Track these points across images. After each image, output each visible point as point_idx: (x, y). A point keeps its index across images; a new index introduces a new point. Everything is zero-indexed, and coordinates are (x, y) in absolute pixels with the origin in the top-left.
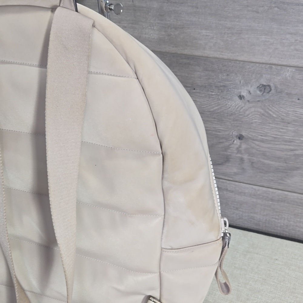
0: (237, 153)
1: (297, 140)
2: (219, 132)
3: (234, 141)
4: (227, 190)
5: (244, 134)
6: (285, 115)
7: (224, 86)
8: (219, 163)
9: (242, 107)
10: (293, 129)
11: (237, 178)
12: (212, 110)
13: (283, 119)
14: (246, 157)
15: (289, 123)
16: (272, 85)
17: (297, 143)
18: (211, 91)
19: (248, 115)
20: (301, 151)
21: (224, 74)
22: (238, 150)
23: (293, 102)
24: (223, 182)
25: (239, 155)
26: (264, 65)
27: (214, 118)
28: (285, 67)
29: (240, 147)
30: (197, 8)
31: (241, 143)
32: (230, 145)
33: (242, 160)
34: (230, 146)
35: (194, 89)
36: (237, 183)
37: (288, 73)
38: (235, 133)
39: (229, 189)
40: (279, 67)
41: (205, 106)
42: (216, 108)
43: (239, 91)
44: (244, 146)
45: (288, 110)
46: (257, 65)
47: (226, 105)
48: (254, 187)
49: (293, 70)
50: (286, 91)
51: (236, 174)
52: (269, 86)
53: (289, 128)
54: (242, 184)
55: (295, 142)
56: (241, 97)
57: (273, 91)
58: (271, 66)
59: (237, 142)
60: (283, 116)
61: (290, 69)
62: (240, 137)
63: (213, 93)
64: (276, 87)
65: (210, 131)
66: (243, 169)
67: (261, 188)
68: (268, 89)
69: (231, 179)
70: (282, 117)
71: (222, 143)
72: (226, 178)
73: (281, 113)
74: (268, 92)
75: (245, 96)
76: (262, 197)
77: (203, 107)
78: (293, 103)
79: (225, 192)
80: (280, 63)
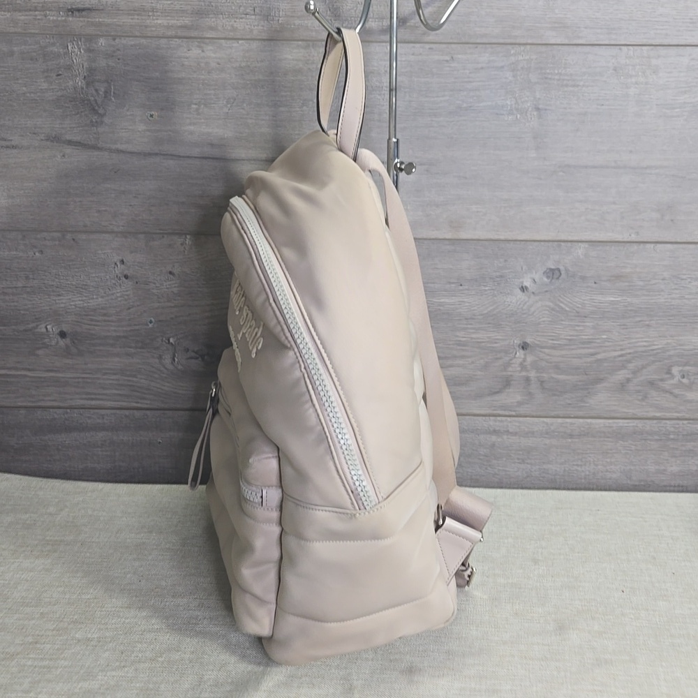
0: (520, 372)
1: (598, 339)
2: (496, 343)
3: (516, 353)
4: (508, 432)
5: (528, 340)
6: (580, 306)
7: (501, 276)
8: (496, 390)
9: (526, 303)
10: (592, 324)
11: (522, 410)
12: (486, 312)
13: (578, 313)
14: (532, 374)
15: (586, 317)
16: (562, 268)
17: (598, 343)
18: (484, 286)
19: (534, 312)
20: (604, 354)
21: (501, 260)
22: (523, 366)
23: (588, 287)
24: (502, 421)
25: (524, 374)
26: (551, 243)
27: (489, 323)
28: (576, 244)
29: (524, 360)
30: (466, 178)
31: (525, 355)
32: (511, 360)
33: (528, 379)
34: (511, 362)
35: (461, 285)
36: (521, 419)
37: (580, 251)
38: (517, 342)
39: (511, 430)
40: (569, 244)
41: (475, 308)
42: (491, 308)
43: (521, 280)
44: (530, 359)
45: (584, 299)
46: (542, 243)
47: (505, 302)
48: (545, 420)
49: (586, 245)
50: (579, 274)
51: (520, 404)
52: (559, 270)
53: (588, 324)
54: (528, 418)
55: (595, 342)
56: (523, 289)
57: (563, 275)
58: (559, 243)
59: (520, 354)
60: (578, 307)
61: (582, 245)
62: (524, 346)
63: (487, 288)
64: (567, 270)
65: (483, 344)
66: (530, 394)
67: (554, 420)
68: (557, 273)
69: (514, 413)
70: (577, 309)
71: (500, 358)
72: (507, 413)
73: (575, 304)
74: (558, 278)
75: (528, 286)
76: (556, 434)
77: (473, 309)
78: (589, 289)
79: (505, 437)
80: (570, 238)
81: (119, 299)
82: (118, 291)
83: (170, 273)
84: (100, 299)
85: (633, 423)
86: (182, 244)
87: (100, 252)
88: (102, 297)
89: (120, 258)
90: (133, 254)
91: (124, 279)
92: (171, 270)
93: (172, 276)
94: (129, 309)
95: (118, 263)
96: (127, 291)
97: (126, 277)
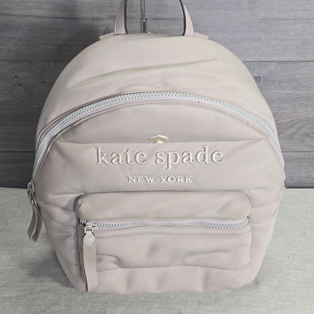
1: (280, 113)
6: (270, 96)
10: (277, 105)
13: (269, 100)
15: (273, 102)
16: (261, 76)
17: (279, 115)
20: (282, 121)
23: (275, 86)
26: (256, 63)
28: (270, 63)
30: (208, 27)
37: (272, 67)
40: (266, 63)
45: (272, 92)
46: (251, 63)
49: (275, 64)
50: (271, 79)
52: (259, 77)
53: (274, 105)
55: (278, 115)
57: (262, 80)
58: (261, 62)
60: (269, 97)
61: (274, 64)
64: (264, 77)
68: (258, 79)
70: (269, 98)
73: (268, 95)
74: (259, 82)
78: (276, 87)
80: (267, 60)
81: (17, 96)
82: (16, 92)
83: (44, 82)
84: (6, 97)
85: (295, 154)
86: (48, 67)
87: (3, 71)
88: (7, 96)
89: (15, 74)
90: (22, 72)
91: (18, 86)
92: (44, 81)
93: (45, 84)
94: (23, 101)
95: (14, 78)
96: (20, 92)
97: (19, 85)
